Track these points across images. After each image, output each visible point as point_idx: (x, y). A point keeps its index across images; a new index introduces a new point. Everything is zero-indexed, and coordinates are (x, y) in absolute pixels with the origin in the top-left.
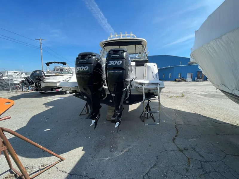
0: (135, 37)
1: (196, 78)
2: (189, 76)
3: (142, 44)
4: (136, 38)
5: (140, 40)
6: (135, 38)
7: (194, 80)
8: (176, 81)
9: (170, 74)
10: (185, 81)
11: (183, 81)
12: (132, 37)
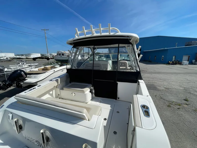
0: (118, 32)
1: (194, 61)
2: (185, 58)
3: (131, 41)
4: (120, 33)
5: (128, 37)
6: (117, 34)
7: (191, 63)
8: (169, 64)
9: (163, 56)
10: (180, 63)
11: (177, 64)
12: (112, 32)
